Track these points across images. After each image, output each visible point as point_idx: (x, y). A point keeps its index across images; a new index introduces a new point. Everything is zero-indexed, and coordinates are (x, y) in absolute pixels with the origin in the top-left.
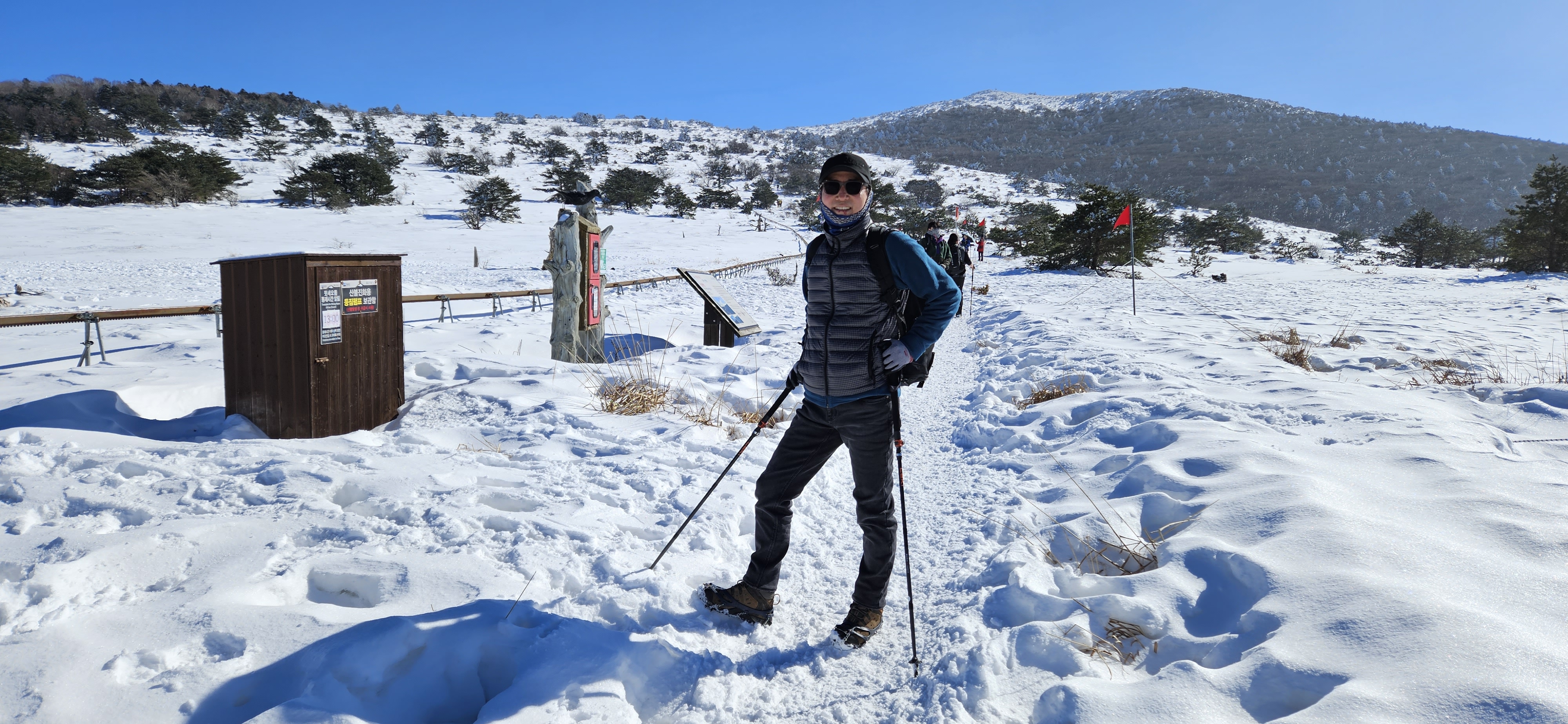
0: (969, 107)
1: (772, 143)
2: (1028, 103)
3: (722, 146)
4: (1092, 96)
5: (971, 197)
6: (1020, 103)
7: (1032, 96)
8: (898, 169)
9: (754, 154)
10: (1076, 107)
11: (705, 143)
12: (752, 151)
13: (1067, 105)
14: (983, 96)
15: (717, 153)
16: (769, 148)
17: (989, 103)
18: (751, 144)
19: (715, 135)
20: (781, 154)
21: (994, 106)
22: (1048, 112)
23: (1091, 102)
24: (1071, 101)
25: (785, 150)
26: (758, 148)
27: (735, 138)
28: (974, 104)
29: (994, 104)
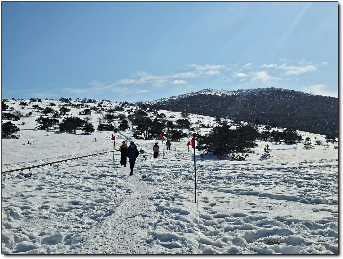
0: (200, 94)
1: (131, 107)
2: (220, 93)
3: (113, 108)
4: (242, 90)
6: (218, 93)
7: (222, 91)
8: (175, 116)
9: (124, 111)
10: (237, 94)
11: (107, 108)
12: (124, 110)
13: (234, 93)
14: (205, 91)
15: (111, 111)
16: (130, 109)
17: (207, 93)
18: (124, 108)
19: (111, 105)
20: (134, 111)
21: (209, 94)
22: (227, 95)
23: (242, 92)
24: (235, 92)
25: (136, 110)
26: (126, 109)
27: (119, 105)
28: (202, 93)
29: (209, 93)
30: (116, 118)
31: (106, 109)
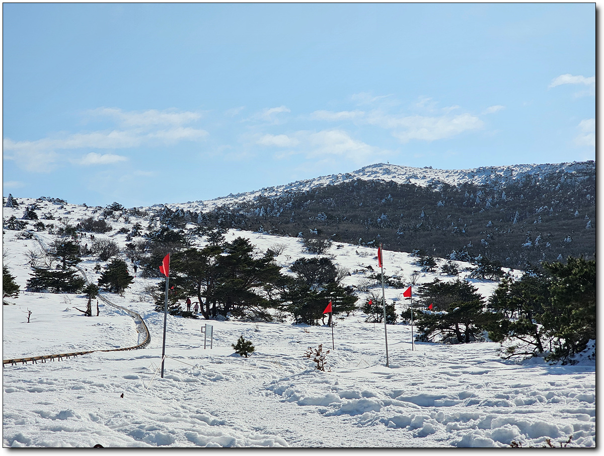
0: (359, 180)
1: (134, 220)
2: (424, 177)
3: (74, 223)
4: (493, 170)
5: (371, 277)
6: (415, 177)
7: (428, 170)
9: (112, 233)
10: (477, 181)
11: (55, 222)
12: (110, 229)
13: (467, 179)
14: (374, 169)
15: (70, 231)
16: (130, 227)
17: (382, 177)
18: (109, 221)
19: (69, 213)
20: (144, 232)
21: (388, 180)
22: (447, 186)
23: (493, 176)
24: (472, 175)
25: (150, 228)
26: (117, 226)
27: (92, 215)
28: (365, 178)
29: (387, 178)
30: (88, 253)
31: (52, 226)
